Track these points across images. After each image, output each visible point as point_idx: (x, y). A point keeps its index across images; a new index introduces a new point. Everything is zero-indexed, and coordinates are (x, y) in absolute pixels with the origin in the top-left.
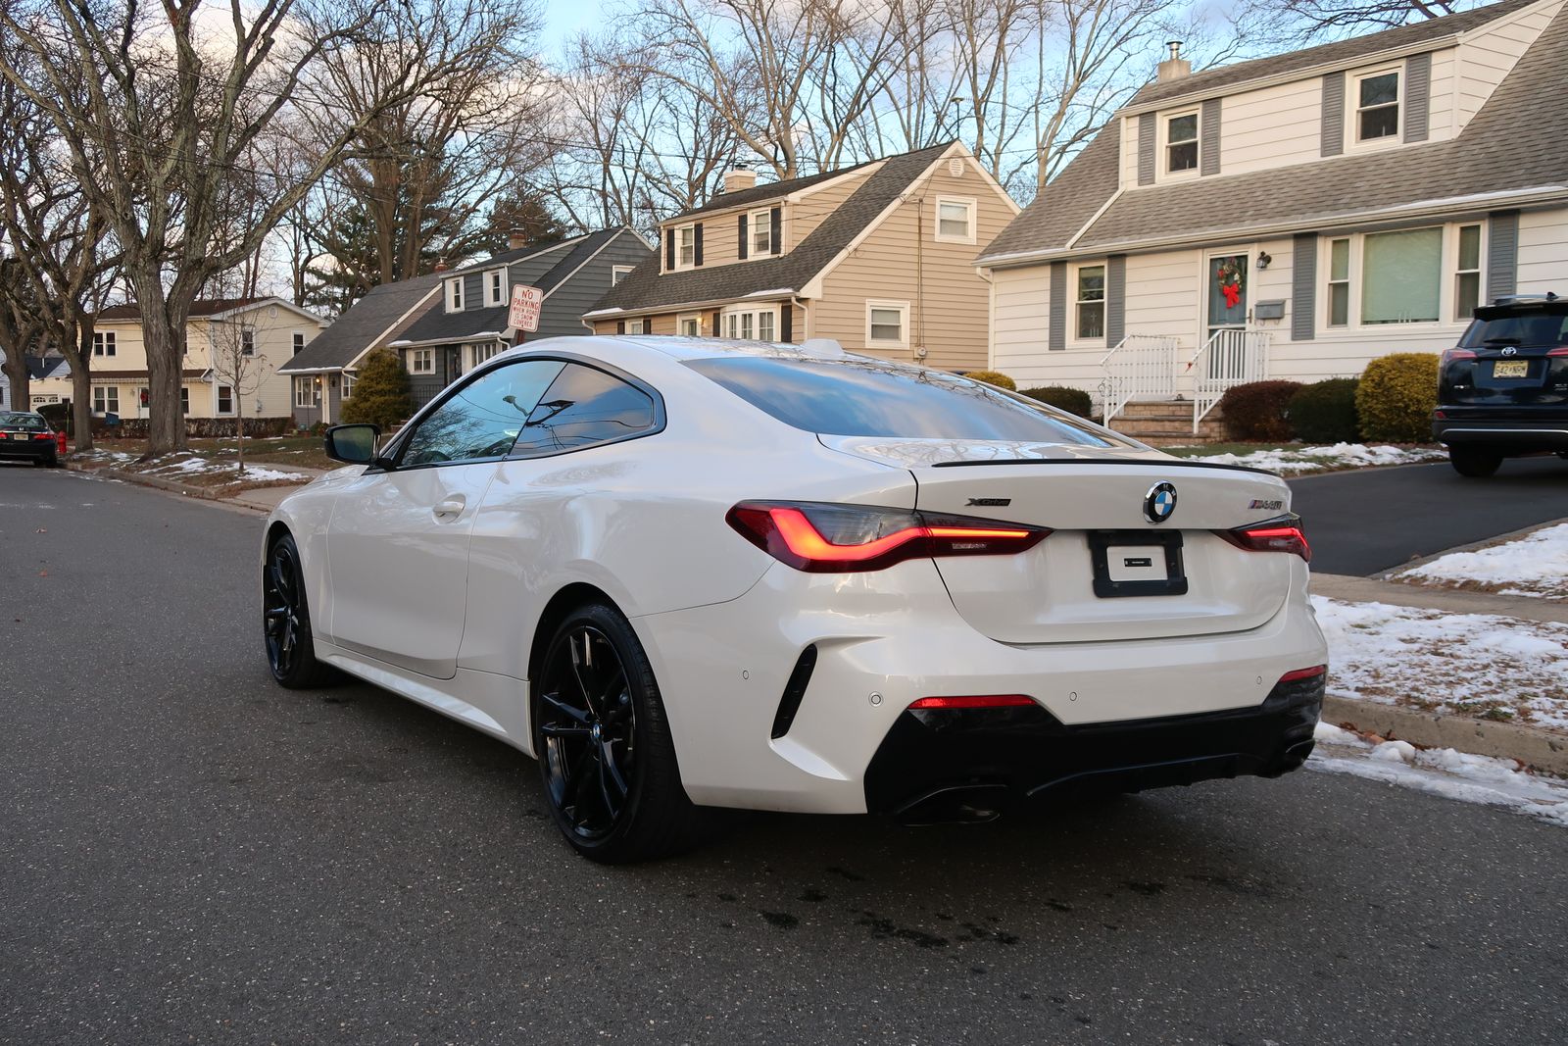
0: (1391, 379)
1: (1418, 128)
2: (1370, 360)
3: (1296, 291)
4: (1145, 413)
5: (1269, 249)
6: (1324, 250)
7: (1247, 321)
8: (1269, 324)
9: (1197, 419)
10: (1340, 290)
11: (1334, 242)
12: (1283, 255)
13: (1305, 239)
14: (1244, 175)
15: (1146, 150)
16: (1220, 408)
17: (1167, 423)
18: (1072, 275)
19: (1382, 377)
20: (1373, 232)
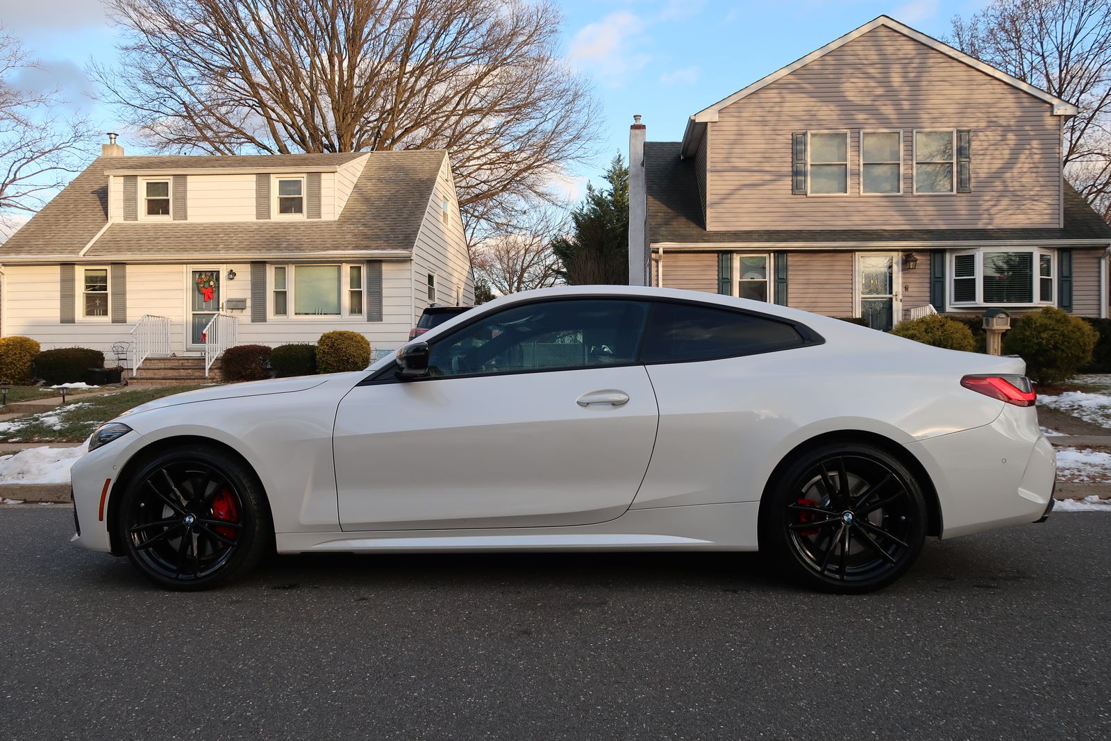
0: (338, 344)
1: (316, 210)
2: (322, 334)
3: (253, 294)
4: (160, 364)
5: (234, 267)
6: (270, 272)
7: (221, 310)
8: (236, 313)
9: (207, 367)
10: (281, 296)
11: (276, 268)
12: (244, 273)
13: (258, 265)
14: (207, 224)
15: (130, 200)
16: (220, 361)
17: (182, 371)
18: (80, 273)
19: (333, 343)
20: (299, 263)
